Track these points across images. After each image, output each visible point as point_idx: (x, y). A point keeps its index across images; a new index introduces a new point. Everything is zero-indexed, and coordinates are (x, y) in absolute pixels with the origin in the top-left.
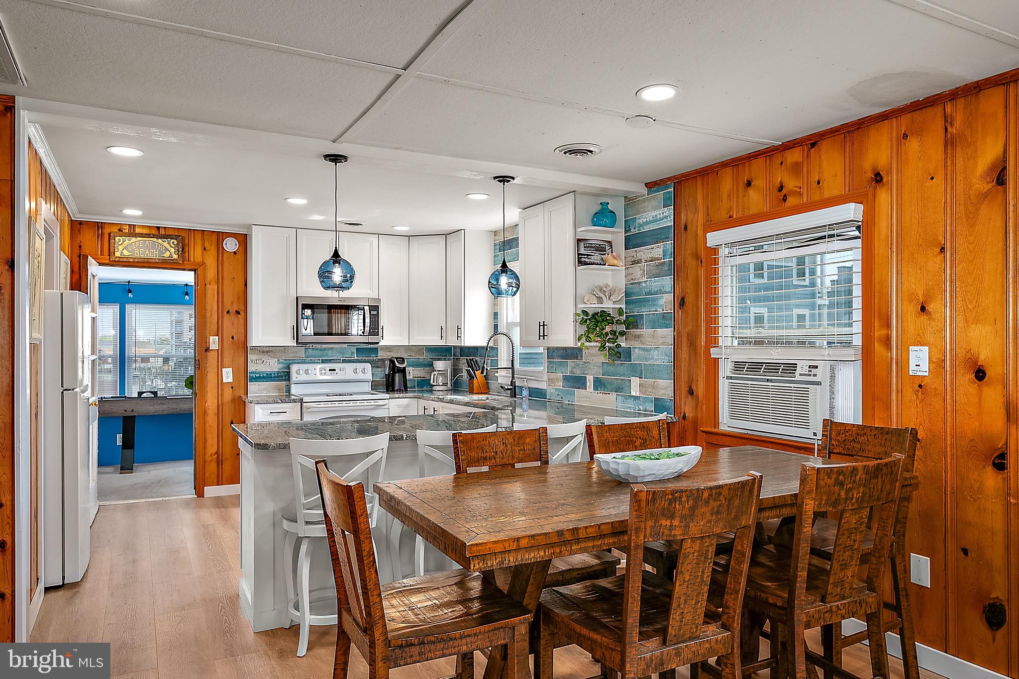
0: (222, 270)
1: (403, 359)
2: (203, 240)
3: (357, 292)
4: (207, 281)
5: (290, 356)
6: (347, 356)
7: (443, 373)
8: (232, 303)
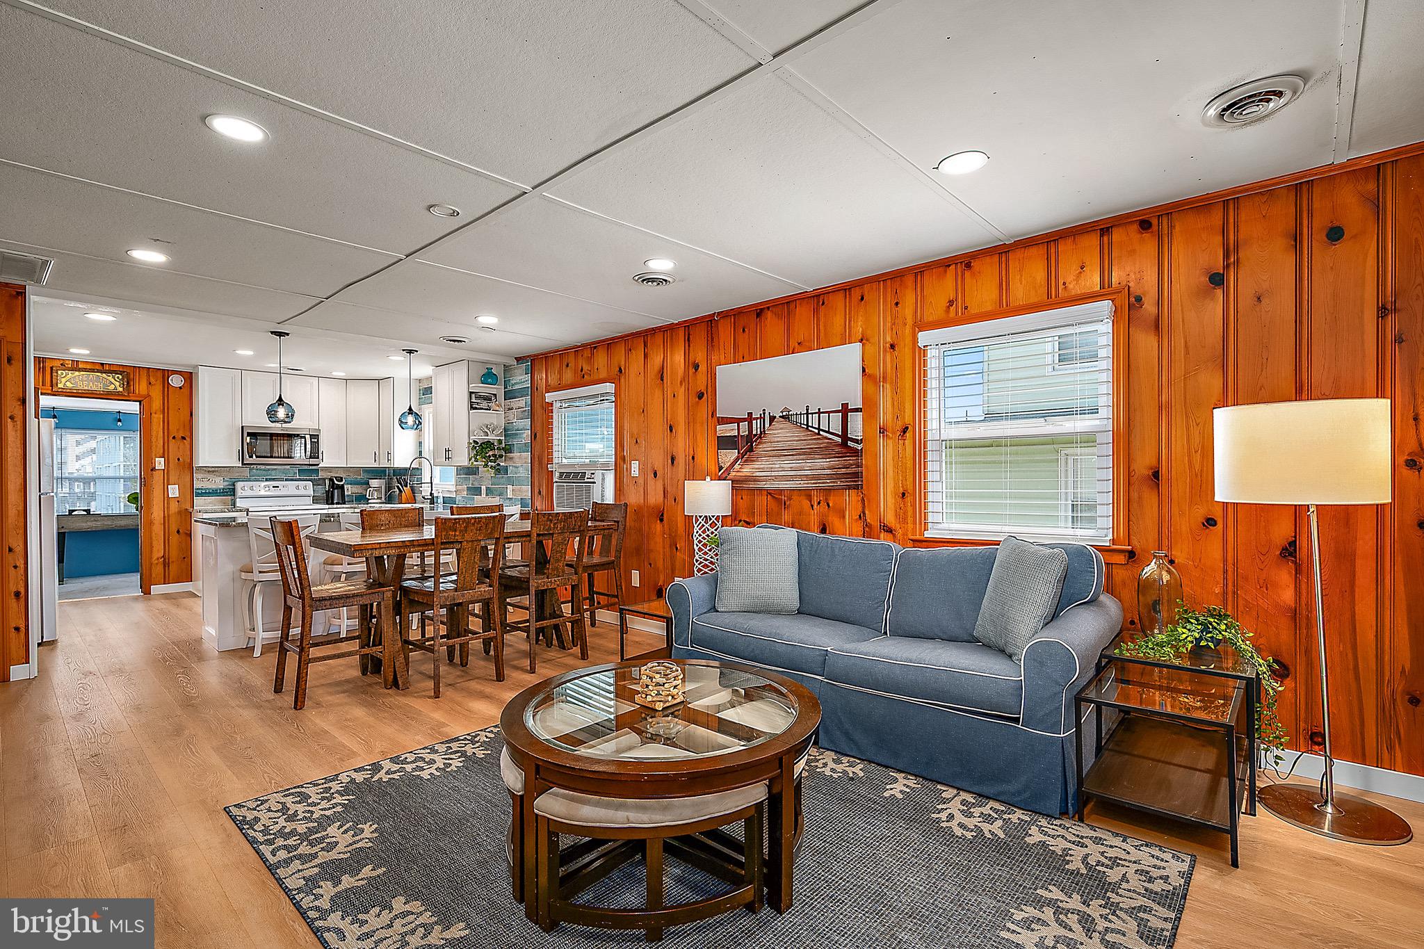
0: (168, 401)
1: (342, 478)
2: (148, 376)
3: (298, 424)
4: (153, 410)
5: (236, 475)
6: (290, 476)
7: (378, 489)
8: (178, 430)
